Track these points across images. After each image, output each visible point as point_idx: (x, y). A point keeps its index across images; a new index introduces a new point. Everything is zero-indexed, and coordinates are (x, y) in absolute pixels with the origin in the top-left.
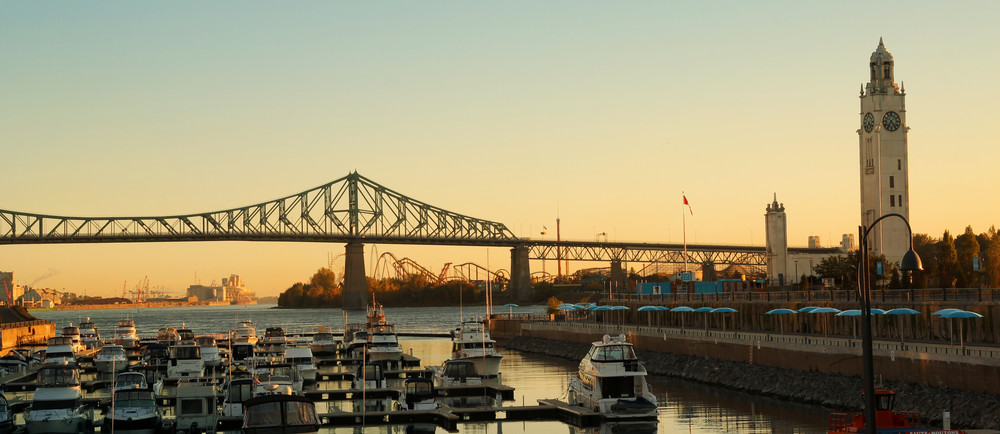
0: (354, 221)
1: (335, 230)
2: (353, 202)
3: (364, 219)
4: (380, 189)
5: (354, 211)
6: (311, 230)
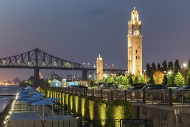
0: (37, 62)
1: (31, 65)
2: (37, 57)
3: (40, 62)
4: (44, 53)
5: (37, 60)
6: (24, 65)
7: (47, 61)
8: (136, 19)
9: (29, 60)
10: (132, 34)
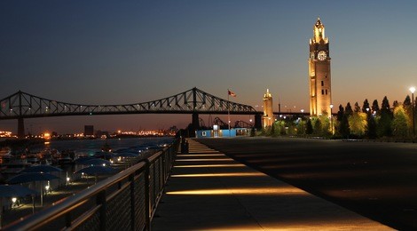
0: (195, 106)
1: (188, 109)
2: (195, 98)
3: (199, 105)
4: (204, 94)
5: (195, 102)
6: (179, 109)
7: (208, 103)
8: (321, 35)
9: (186, 103)
10: (316, 57)
